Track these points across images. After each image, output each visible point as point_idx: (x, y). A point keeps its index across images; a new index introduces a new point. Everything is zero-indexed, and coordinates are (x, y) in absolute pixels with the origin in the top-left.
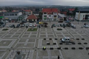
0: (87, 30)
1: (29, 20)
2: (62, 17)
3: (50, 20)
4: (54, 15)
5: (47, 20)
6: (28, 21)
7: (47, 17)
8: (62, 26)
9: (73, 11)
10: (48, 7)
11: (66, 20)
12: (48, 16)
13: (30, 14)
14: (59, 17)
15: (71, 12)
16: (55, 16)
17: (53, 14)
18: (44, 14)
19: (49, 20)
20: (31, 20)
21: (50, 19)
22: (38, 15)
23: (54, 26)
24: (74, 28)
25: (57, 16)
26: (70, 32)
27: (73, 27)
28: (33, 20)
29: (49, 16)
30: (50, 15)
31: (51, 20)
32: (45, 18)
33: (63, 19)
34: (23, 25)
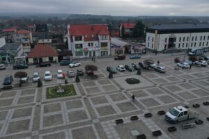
0: (190, 74)
1: (35, 59)
2: (120, 47)
3: (90, 55)
4: (101, 41)
5: (84, 56)
6: (32, 64)
7: (84, 47)
8: (131, 71)
9: (131, 29)
10: (63, 19)
11: (130, 53)
12: (85, 44)
13: (26, 39)
14: (112, 47)
15: (128, 31)
16: (104, 45)
17: (97, 39)
18: (76, 40)
19: (88, 56)
20: (41, 60)
21: (90, 52)
22: (50, 41)
23: (114, 73)
24: (162, 72)
25: (109, 44)
26: (163, 87)
27: (158, 70)
28: (46, 60)
29: (89, 45)
30: (91, 42)
31: (94, 55)
32: (78, 50)
33: (124, 49)
34: (25, 79)
